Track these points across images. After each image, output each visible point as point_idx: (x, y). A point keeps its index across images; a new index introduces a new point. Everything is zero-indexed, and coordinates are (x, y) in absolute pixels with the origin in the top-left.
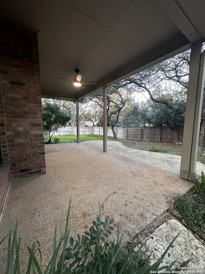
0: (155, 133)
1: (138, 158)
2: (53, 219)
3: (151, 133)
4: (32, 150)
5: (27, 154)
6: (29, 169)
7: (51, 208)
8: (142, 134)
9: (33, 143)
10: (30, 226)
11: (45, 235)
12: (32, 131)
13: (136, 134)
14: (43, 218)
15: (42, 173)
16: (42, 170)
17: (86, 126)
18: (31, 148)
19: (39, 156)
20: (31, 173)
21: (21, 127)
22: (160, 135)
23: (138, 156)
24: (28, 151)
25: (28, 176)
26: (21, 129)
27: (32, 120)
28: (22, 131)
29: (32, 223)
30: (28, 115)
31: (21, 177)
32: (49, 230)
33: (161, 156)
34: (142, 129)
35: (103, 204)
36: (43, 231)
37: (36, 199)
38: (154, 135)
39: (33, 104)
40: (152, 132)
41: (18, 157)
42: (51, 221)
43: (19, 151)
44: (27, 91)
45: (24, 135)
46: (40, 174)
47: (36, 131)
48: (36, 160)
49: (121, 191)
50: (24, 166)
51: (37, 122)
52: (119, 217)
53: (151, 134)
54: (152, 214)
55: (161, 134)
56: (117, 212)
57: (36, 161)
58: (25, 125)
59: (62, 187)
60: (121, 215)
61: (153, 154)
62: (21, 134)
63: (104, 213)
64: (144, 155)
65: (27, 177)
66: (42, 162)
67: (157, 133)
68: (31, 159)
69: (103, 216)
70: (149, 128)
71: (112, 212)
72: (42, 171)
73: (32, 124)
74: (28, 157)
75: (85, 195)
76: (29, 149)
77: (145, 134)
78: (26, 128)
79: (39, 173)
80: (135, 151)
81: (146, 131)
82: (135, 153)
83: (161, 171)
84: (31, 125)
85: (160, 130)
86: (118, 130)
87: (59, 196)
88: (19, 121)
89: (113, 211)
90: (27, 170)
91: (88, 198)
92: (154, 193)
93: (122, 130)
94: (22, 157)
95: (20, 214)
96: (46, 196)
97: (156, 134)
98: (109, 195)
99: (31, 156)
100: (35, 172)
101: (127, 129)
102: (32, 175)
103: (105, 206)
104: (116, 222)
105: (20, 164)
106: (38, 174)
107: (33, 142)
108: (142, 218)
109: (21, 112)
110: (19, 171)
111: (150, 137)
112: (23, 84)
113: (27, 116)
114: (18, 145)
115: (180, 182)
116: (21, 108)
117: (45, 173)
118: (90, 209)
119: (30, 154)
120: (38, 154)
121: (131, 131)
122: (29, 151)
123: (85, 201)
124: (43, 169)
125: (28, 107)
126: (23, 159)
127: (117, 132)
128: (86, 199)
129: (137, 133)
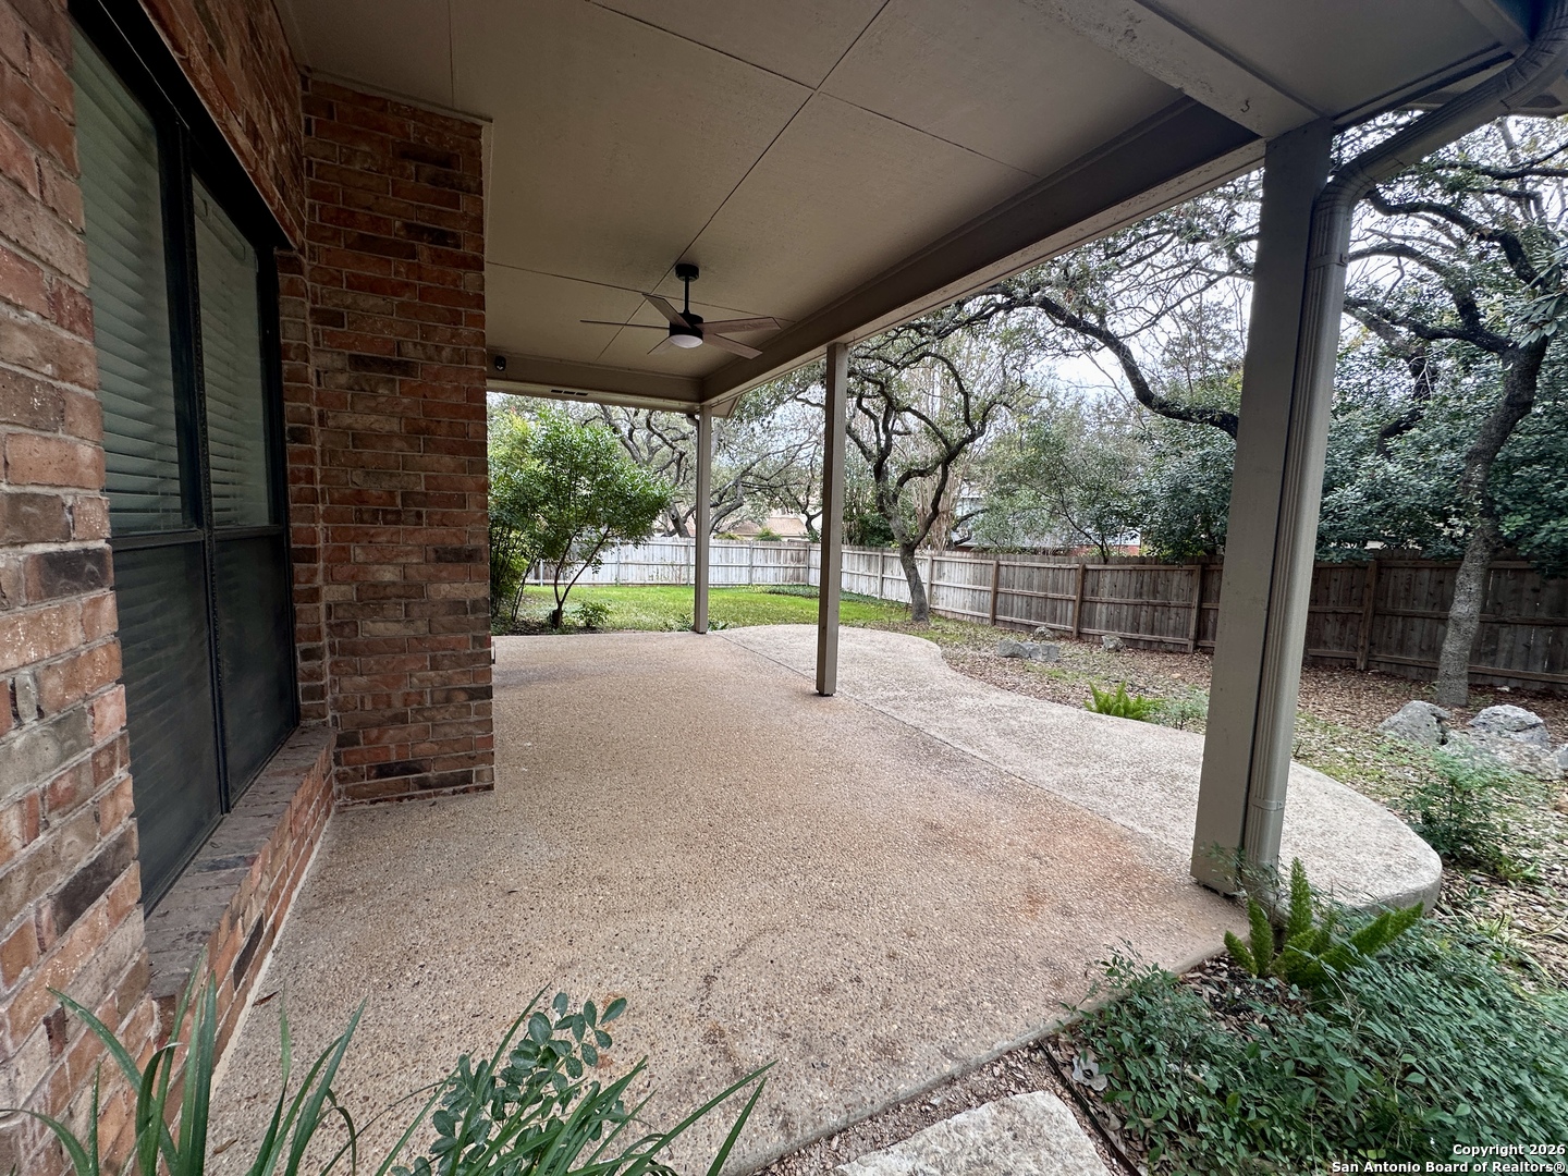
0: (1166, 598)
1: (996, 742)
2: (469, 1006)
3: (1141, 595)
4: (432, 674)
5: (408, 694)
6: (415, 762)
7: (473, 957)
8: (1087, 598)
9: (440, 642)
10: (370, 1022)
11: (421, 1068)
12: (436, 585)
13: (1050, 595)
14: (430, 997)
15: (477, 789)
16: (477, 772)
17: (768, 537)
18: (428, 663)
19: (463, 706)
20: (423, 784)
21: (389, 564)
22: (1194, 613)
23: (1003, 733)
24: (415, 680)
25: (411, 798)
26: (388, 574)
27: (443, 531)
28: (394, 583)
29: (381, 1014)
30: (424, 510)
31: (380, 801)
32: (443, 1051)
33: (1144, 745)
34: (1086, 571)
35: (717, 969)
36: (417, 1053)
37: (420, 911)
38: (1155, 606)
39: (447, 459)
40: (1145, 588)
41: (368, 706)
42: (461, 1015)
43: (377, 677)
44: (425, 396)
45: (400, 604)
46: (465, 791)
47: (456, 585)
48: (450, 724)
49: (829, 920)
50: (392, 746)
51: (463, 542)
52: (771, 1042)
53: (1139, 600)
54: (944, 1052)
55: (1205, 606)
56: (769, 1019)
57: (447, 729)
58: (407, 554)
59: (550, 864)
60: (785, 1036)
61: (1100, 726)
62: (389, 598)
63: (703, 1011)
64: (1041, 728)
65: (406, 801)
66: (479, 734)
67: (1178, 596)
68: (427, 719)
69: (697, 1027)
70: (1129, 567)
71: (747, 1014)
72: (477, 780)
73: (437, 552)
74: (415, 706)
75: (645, 915)
76: (421, 669)
77: (1104, 599)
78: (411, 572)
79: (462, 787)
80: (1001, 702)
81: (1107, 580)
82: (995, 714)
83: (1098, 834)
84: (432, 555)
85: (1196, 579)
86: (946, 567)
87: (526, 906)
88: (380, 539)
89: (754, 1010)
90: (406, 768)
91: (655, 935)
92: (999, 949)
93: (969, 571)
94: (389, 706)
95: (340, 968)
96: (466, 903)
97: (1173, 602)
98: (761, 933)
99: (428, 705)
100: (443, 782)
101: (999, 565)
102: (429, 796)
103: (720, 980)
104: (744, 1063)
105: (378, 738)
106: (454, 793)
107: (441, 638)
108: (886, 1062)
109: (391, 494)
110: (369, 771)
111: (1136, 618)
112: (406, 368)
113: (419, 515)
114: (371, 648)
115: (1181, 906)
116: (391, 475)
117: (490, 788)
118: (645, 985)
119: (421, 694)
120: (462, 697)
121: (1020, 575)
122: (421, 681)
123: (635, 945)
124: (483, 766)
125: (423, 474)
126: (388, 713)
127: (940, 577)
128: (641, 936)
129: (1055, 590)
